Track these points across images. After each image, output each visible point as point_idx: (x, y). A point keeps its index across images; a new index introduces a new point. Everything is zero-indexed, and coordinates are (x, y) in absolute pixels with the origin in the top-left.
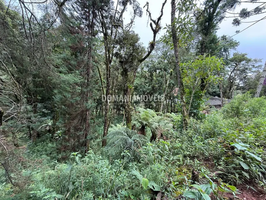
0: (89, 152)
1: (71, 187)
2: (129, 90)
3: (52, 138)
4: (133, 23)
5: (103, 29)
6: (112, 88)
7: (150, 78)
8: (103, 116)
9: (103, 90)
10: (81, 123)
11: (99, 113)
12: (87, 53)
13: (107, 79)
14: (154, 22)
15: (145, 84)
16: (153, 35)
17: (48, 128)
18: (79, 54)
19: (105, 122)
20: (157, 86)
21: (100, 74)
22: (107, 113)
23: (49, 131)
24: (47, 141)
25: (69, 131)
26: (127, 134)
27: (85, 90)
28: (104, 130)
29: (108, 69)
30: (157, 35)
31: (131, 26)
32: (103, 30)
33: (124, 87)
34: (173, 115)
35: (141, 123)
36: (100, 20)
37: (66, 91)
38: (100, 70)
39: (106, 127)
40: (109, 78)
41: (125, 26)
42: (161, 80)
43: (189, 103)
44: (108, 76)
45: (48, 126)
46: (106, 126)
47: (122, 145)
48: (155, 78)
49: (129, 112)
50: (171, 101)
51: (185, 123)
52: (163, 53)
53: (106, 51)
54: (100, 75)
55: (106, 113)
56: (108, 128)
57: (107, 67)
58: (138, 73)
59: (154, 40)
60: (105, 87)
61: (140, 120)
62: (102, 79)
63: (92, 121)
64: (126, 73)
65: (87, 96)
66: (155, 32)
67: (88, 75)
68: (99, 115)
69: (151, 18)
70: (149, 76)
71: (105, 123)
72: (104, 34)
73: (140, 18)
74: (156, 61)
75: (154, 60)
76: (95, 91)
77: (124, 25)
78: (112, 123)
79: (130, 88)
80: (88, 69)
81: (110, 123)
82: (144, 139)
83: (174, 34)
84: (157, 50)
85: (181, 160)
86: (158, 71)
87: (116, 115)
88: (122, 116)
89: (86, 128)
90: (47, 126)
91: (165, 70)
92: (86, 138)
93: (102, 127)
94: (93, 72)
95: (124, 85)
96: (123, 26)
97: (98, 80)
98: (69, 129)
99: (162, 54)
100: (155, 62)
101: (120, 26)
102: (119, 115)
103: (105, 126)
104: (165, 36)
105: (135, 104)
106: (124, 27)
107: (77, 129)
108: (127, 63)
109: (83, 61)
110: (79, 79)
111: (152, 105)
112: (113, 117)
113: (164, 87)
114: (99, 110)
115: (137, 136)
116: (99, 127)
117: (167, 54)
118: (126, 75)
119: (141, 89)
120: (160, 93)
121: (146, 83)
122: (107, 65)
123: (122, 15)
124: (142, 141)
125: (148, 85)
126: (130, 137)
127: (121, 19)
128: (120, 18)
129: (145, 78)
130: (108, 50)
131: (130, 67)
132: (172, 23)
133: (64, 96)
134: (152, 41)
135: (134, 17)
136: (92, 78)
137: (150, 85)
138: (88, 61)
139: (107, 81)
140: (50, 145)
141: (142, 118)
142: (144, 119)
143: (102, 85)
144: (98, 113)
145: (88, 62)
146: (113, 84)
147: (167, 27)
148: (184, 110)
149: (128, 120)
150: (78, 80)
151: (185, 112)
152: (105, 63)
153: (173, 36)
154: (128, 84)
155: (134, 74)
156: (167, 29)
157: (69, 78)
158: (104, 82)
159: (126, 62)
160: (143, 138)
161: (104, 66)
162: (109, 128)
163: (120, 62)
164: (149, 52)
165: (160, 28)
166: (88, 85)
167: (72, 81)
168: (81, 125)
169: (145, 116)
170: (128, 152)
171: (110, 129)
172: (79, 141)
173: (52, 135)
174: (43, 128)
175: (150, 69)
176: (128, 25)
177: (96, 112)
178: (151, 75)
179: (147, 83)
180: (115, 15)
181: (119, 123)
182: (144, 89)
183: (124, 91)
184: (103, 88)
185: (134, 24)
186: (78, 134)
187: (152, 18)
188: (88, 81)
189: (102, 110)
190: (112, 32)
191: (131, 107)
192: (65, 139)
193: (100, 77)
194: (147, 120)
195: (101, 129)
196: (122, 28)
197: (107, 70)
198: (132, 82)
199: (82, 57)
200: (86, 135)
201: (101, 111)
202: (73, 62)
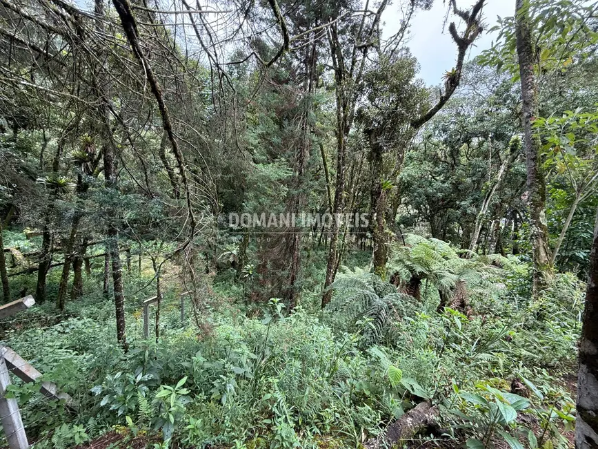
0: (297, 307)
1: (268, 353)
2: (383, 192)
3: (238, 276)
4: (407, 29)
5: (334, 59)
6: (350, 186)
7: (449, 159)
8: (326, 246)
9: (329, 191)
10: (285, 254)
11: (320, 241)
12: (300, 118)
13: (339, 167)
14: (464, 15)
15: (433, 177)
16: (458, 53)
17: (231, 259)
18: (286, 123)
19: (331, 258)
20: (469, 180)
21: (323, 157)
22: (335, 240)
23: (233, 264)
24: (231, 281)
25: (264, 266)
26: (375, 289)
27: (295, 192)
28: (328, 276)
29: (341, 146)
30: (467, 52)
31: (402, 37)
32: (335, 63)
33: (373, 185)
34: (510, 260)
35: (412, 270)
36: (330, 41)
37: (265, 194)
38: (325, 148)
39: (331, 268)
40: (343, 165)
41: (385, 43)
42: (483, 164)
43: (560, 231)
44: (341, 161)
45: (232, 256)
46: (333, 268)
47: (360, 308)
48: (464, 160)
49: (382, 240)
50: (516, 222)
51: (539, 284)
52: (495, 89)
53: (339, 108)
54: (324, 160)
55: (333, 240)
56: (335, 273)
57: (340, 142)
58: (416, 149)
59: (460, 65)
60: (334, 184)
61: (409, 263)
62: (329, 168)
63: (306, 254)
64: (378, 155)
65: (298, 203)
66: (463, 44)
67: (301, 162)
68: (320, 243)
69: (455, 8)
70: (446, 157)
71: (330, 260)
72: (336, 71)
73: (427, 11)
74: (470, 113)
75: (466, 110)
76: (312, 193)
77: (381, 42)
78: (345, 263)
79: (387, 187)
80: (302, 150)
81: (342, 263)
82: (412, 305)
83: (525, 39)
84: (476, 83)
85: (501, 365)
86: (475, 141)
87: (355, 247)
88: (369, 251)
89: (293, 265)
90: (230, 254)
91: (499, 136)
92: (292, 283)
93: (324, 270)
94: (311, 155)
95: (373, 182)
96: (379, 44)
97: (320, 169)
98: (266, 262)
99: (493, 92)
100: (469, 115)
101: (372, 45)
102: (361, 249)
103: (329, 267)
104: (493, 49)
105: (402, 226)
106: (381, 45)
107: (277, 265)
108: (381, 133)
109: (293, 137)
110: (286, 173)
111: (451, 231)
112: (349, 251)
113: (488, 183)
114: (319, 235)
115: (396, 296)
116: (318, 268)
117: (507, 90)
118: (379, 159)
119: (420, 190)
120: (477, 200)
121: (436, 173)
122: (339, 137)
123: (379, 18)
124: (407, 307)
125: (441, 178)
126: (381, 296)
127: (375, 27)
128: (373, 26)
129: (436, 161)
130: (343, 103)
131: (389, 140)
132: (517, 10)
133: (260, 203)
134: (453, 70)
135: (411, 13)
136: (308, 167)
137: (447, 178)
138: (302, 134)
139: (338, 173)
140: (234, 288)
141: (414, 257)
142: (419, 261)
143: (327, 181)
144: (316, 239)
145: (301, 136)
146: (352, 178)
147: (499, 25)
148: (538, 248)
149: (380, 260)
150: (283, 174)
151: (543, 254)
152: (336, 134)
153: (519, 44)
154: (382, 179)
155: (398, 155)
156: (501, 30)
157: (271, 171)
158: (333, 175)
159: (380, 131)
160: (411, 302)
161: (334, 140)
162: (337, 273)
163: (367, 132)
164: (442, 98)
165: (480, 30)
166: (300, 182)
167: (274, 177)
168: (284, 259)
169: (423, 255)
170: (370, 321)
171: (339, 275)
172: (280, 288)
173: (237, 272)
174: (225, 258)
175: (451, 136)
176: (393, 39)
177: (315, 236)
178: (454, 153)
179: (440, 175)
180: (363, 20)
181: (360, 264)
182: (430, 190)
183: (372, 195)
184: (329, 188)
185: (409, 32)
186: (280, 275)
187: (458, 8)
188: (300, 174)
189: (326, 235)
190: (353, 62)
191: (387, 230)
192: (258, 280)
193: (325, 164)
194: (427, 265)
195: (321, 273)
196: (378, 49)
197: (340, 148)
198: (393, 175)
199: (291, 128)
200: (293, 279)
201: (323, 236)
202: (276, 140)
